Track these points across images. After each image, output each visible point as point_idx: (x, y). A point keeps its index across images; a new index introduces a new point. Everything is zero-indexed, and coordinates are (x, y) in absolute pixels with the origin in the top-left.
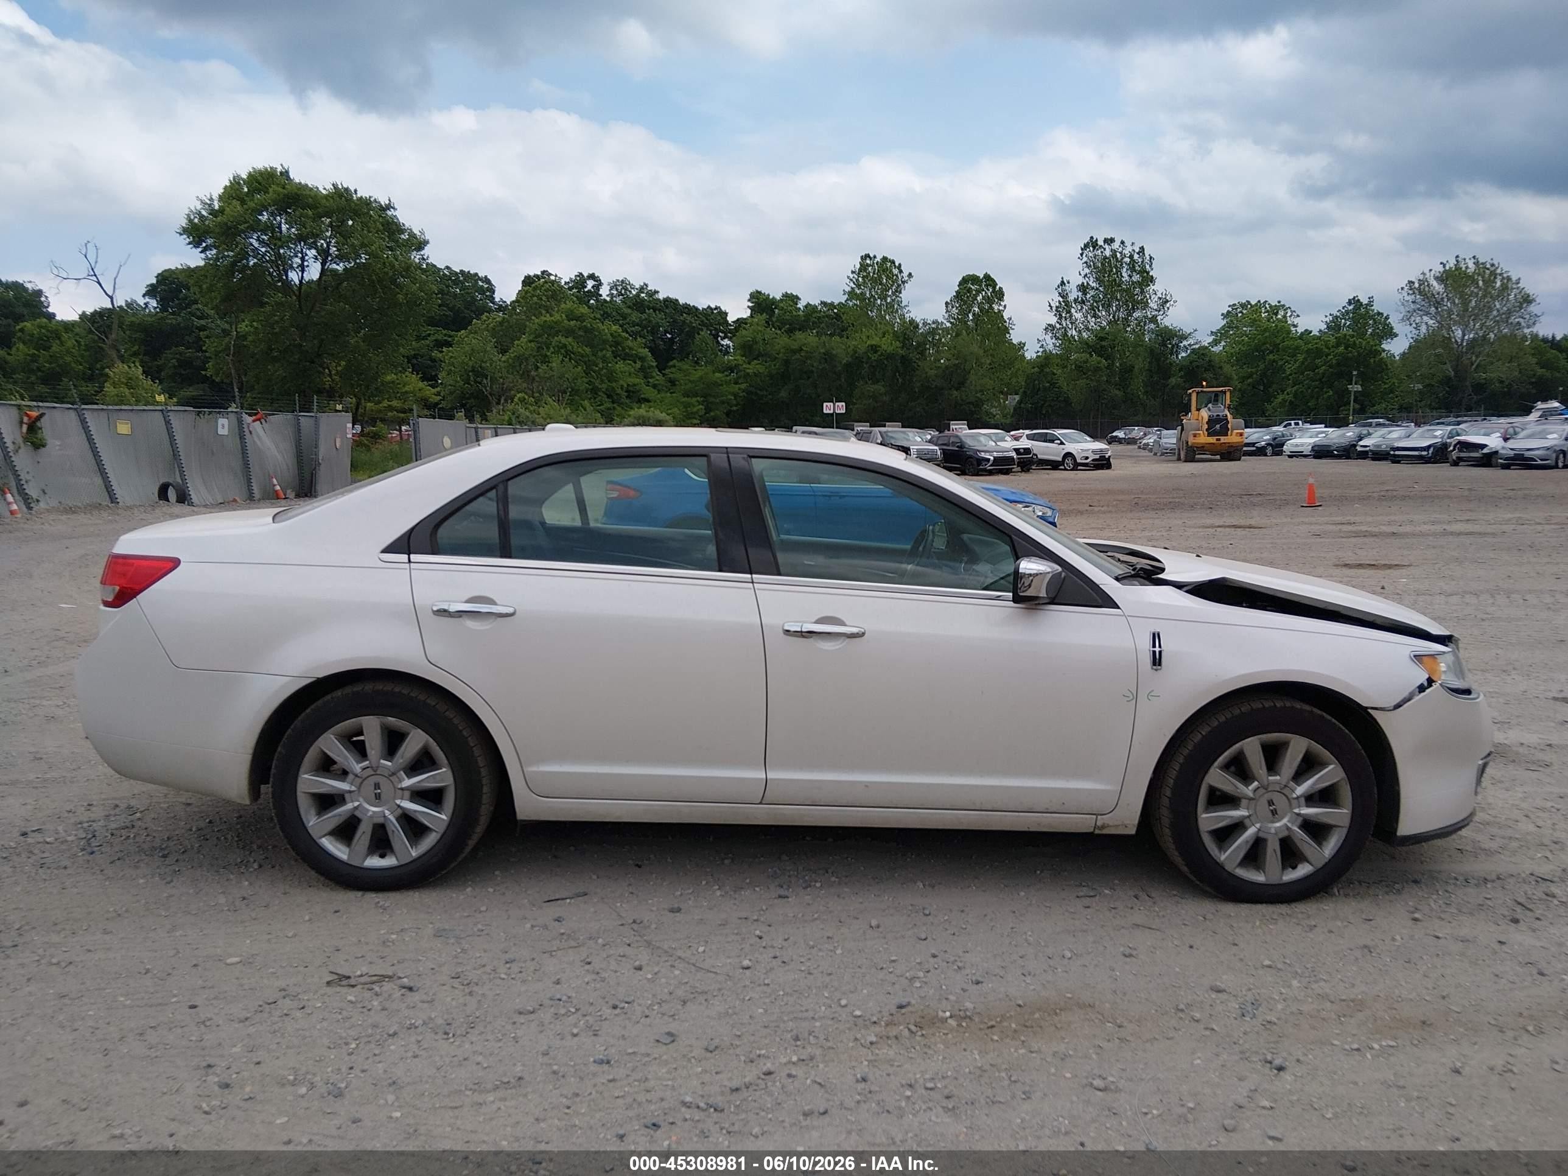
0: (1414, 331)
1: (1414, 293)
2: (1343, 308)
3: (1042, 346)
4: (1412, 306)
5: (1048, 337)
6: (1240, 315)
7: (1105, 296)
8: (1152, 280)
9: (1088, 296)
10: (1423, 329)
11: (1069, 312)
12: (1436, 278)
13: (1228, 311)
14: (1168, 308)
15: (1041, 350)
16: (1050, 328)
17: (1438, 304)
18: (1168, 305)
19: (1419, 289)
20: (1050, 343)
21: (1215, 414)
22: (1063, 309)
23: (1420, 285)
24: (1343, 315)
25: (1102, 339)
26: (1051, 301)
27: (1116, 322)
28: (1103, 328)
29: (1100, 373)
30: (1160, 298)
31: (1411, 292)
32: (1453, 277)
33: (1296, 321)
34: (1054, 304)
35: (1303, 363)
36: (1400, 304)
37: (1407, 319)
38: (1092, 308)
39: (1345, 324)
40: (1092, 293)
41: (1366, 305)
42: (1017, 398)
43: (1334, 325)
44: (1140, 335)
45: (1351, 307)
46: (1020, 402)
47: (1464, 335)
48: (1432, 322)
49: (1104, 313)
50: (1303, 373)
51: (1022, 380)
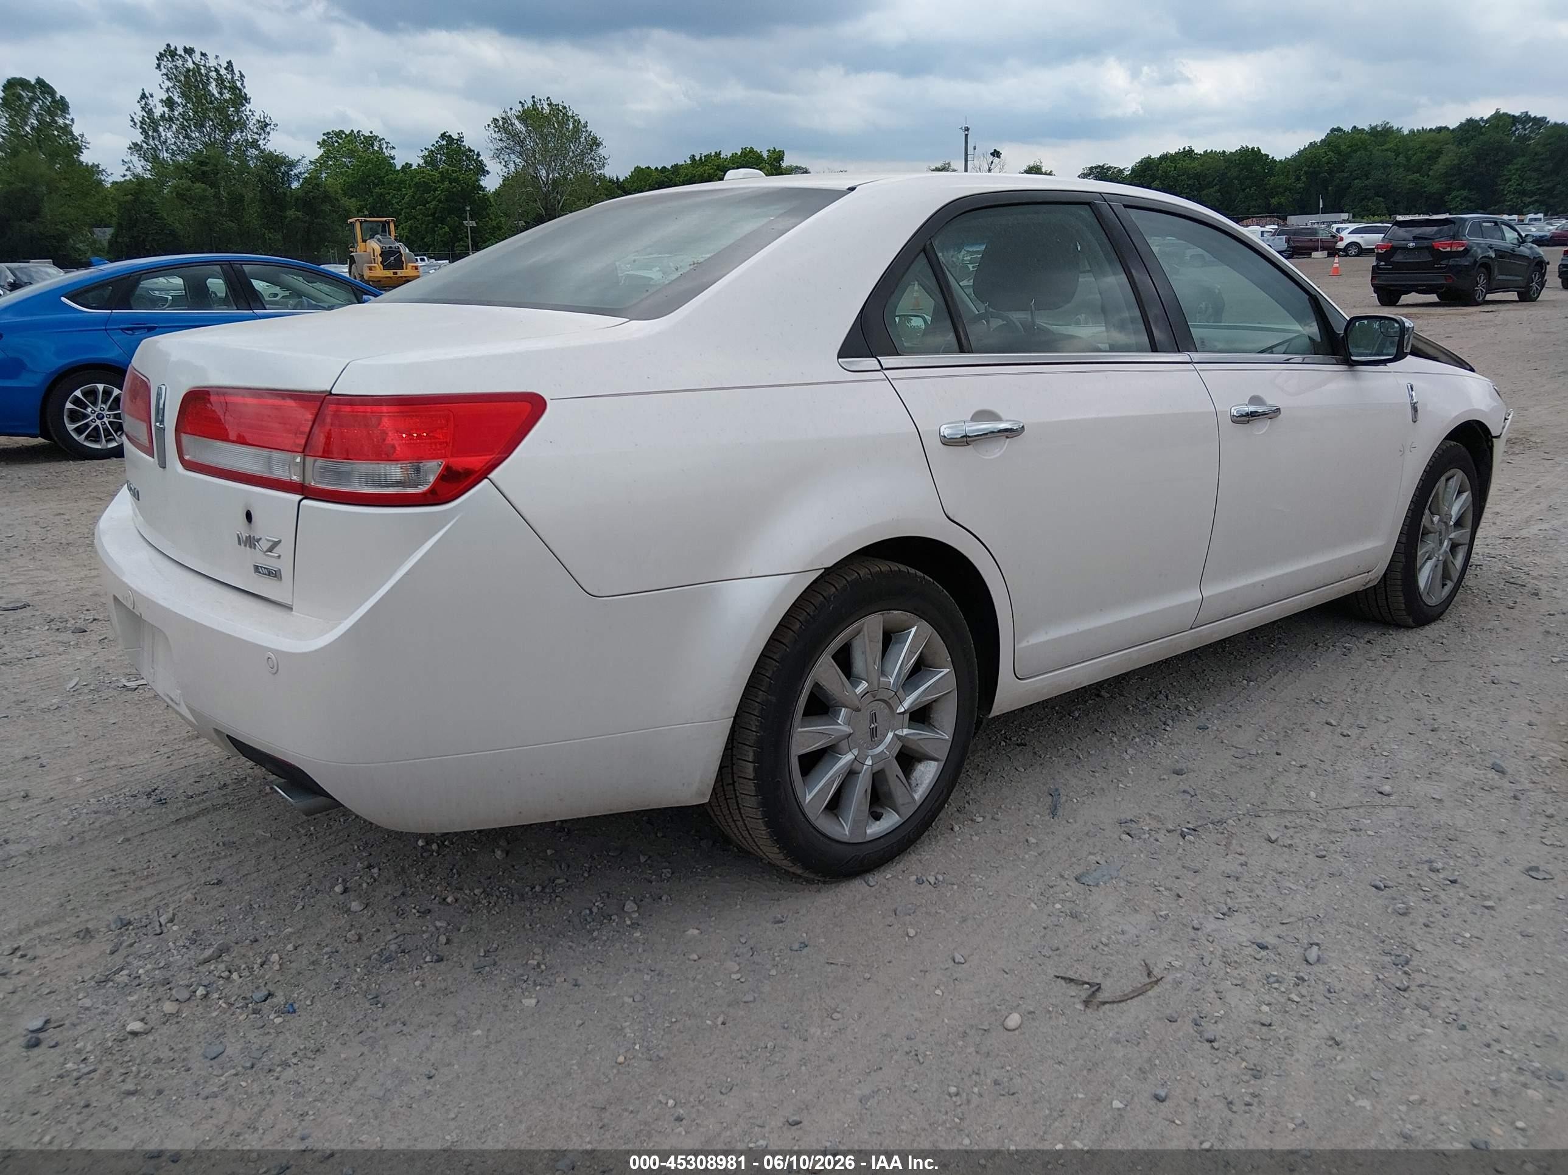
0: (505, 169)
1: (499, 131)
2: (437, 142)
3: (128, 169)
4: (501, 144)
5: (135, 158)
6: (336, 144)
7: (196, 113)
8: (246, 99)
9: (176, 113)
10: (512, 166)
11: (156, 130)
12: (517, 117)
13: (324, 140)
14: (269, 133)
15: (128, 173)
16: (135, 147)
17: (521, 143)
18: (268, 129)
19: (502, 125)
20: (140, 166)
21: (388, 246)
22: (149, 124)
23: (504, 123)
24: (438, 150)
25: (202, 163)
26: (133, 116)
27: (213, 144)
28: (200, 152)
29: (208, 202)
30: (259, 121)
31: (497, 130)
32: (531, 116)
33: (393, 153)
34: (138, 119)
35: (413, 197)
36: (489, 141)
37: (497, 156)
38: (183, 127)
39: (441, 159)
40: (180, 109)
41: (457, 140)
42: (109, 231)
43: (430, 159)
44: (244, 162)
45: (444, 143)
46: (115, 236)
47: (548, 176)
48: (519, 160)
49: (197, 134)
50: (414, 208)
51: (112, 208)
